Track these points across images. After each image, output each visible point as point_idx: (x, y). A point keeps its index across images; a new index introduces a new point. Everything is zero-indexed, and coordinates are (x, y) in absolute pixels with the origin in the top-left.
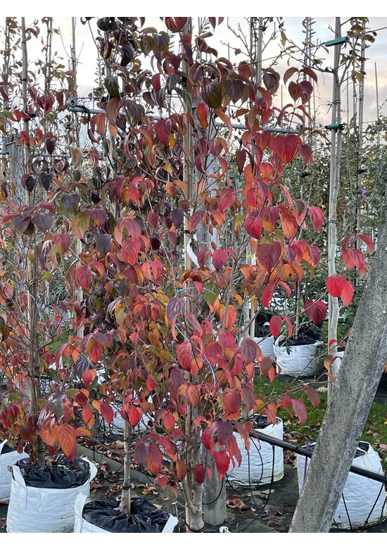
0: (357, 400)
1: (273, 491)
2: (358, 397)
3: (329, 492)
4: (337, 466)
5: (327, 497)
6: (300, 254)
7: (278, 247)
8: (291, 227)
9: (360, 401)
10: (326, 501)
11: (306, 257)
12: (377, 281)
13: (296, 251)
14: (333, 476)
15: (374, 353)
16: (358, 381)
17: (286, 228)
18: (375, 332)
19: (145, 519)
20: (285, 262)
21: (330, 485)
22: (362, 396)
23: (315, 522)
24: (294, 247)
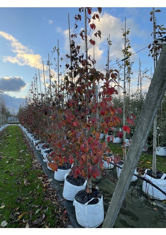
0: (133, 165)
1: (111, 170)
2: (133, 164)
3: (124, 190)
4: (126, 183)
5: (123, 191)
6: (116, 120)
7: (110, 118)
8: (113, 113)
9: (134, 165)
10: (123, 192)
11: (118, 121)
12: (139, 128)
13: (115, 119)
14: (125, 186)
15: (138, 151)
16: (133, 159)
17: (112, 113)
18: (139, 144)
19: (80, 180)
20: (112, 122)
21: (124, 188)
22: (134, 163)
23: (120, 198)
24: (114, 118)
